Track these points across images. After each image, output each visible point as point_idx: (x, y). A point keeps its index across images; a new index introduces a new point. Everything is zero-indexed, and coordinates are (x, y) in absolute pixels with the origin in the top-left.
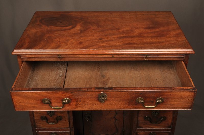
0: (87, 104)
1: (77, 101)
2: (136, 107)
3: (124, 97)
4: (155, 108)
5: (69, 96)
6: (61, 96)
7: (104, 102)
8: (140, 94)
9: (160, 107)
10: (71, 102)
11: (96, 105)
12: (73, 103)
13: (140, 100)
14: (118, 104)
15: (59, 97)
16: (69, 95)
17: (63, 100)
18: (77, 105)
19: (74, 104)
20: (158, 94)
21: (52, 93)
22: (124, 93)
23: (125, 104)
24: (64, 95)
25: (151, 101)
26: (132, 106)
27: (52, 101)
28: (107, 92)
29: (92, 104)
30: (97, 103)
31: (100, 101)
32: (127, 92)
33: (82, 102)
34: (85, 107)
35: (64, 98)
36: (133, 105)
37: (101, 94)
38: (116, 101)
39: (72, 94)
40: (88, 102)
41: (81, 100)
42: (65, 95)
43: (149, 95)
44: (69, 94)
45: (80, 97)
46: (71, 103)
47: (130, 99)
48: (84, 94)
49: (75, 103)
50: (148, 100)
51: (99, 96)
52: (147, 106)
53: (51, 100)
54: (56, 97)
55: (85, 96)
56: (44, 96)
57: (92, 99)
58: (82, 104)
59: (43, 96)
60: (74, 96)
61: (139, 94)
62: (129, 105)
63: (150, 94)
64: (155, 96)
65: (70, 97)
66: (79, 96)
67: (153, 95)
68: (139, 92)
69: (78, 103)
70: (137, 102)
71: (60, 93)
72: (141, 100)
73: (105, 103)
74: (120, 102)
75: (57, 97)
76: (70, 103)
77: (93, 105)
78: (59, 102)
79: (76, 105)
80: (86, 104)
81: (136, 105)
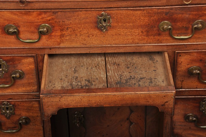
0: (79, 35)
1: (63, 30)
2: (158, 40)
3: (139, 21)
4: (192, 40)
5: (49, 20)
6: (36, 21)
7: (106, 30)
8: (166, 14)
9: (199, 38)
10: (53, 32)
11: (93, 36)
12: (56, 34)
13: (166, 25)
14: (129, 33)
15: (33, 23)
16: (49, 18)
17: (38, 27)
18: (63, 36)
19: (58, 36)
20: (195, 13)
21: (21, 13)
22: (139, 12)
23: (141, 33)
24: (40, 17)
25: (185, 26)
26: (152, 37)
27: (21, 29)
28: (112, 11)
29: (87, 35)
30: (95, 32)
31: (100, 29)
32: (144, 10)
33: (71, 32)
34: (76, 41)
35: (41, 25)
36: (154, 36)
37: (102, 15)
38: (126, 29)
39: (53, 17)
40: (80, 31)
41: (70, 28)
42: (43, 18)
43: (180, 15)
44: (49, 16)
45: (67, 22)
46: (53, 34)
47: (149, 24)
48: (74, 16)
49: (58, 33)
50: (179, 24)
51: (99, 18)
52: (178, 36)
53: (19, 27)
54: (27, 22)
55: (75, 19)
56: (7, 20)
57: (86, 25)
58: (70, 35)
59: (5, 20)
60: (57, 21)
61: (164, 15)
62: (147, 36)
63: (182, 14)
64: (191, 17)
65: (51, 21)
66: (66, 20)
67: (187, 16)
68: (164, 11)
69: (64, 33)
70: (161, 30)
71: (35, 13)
72: (168, 25)
73: (109, 32)
74: (133, 31)
75: (30, 22)
76: (51, 33)
77: (88, 37)
78: (33, 32)
79: (61, 38)
80: (76, 35)
81: (159, 35)
